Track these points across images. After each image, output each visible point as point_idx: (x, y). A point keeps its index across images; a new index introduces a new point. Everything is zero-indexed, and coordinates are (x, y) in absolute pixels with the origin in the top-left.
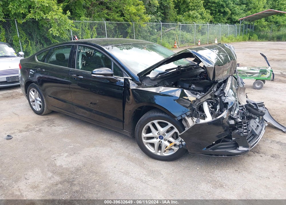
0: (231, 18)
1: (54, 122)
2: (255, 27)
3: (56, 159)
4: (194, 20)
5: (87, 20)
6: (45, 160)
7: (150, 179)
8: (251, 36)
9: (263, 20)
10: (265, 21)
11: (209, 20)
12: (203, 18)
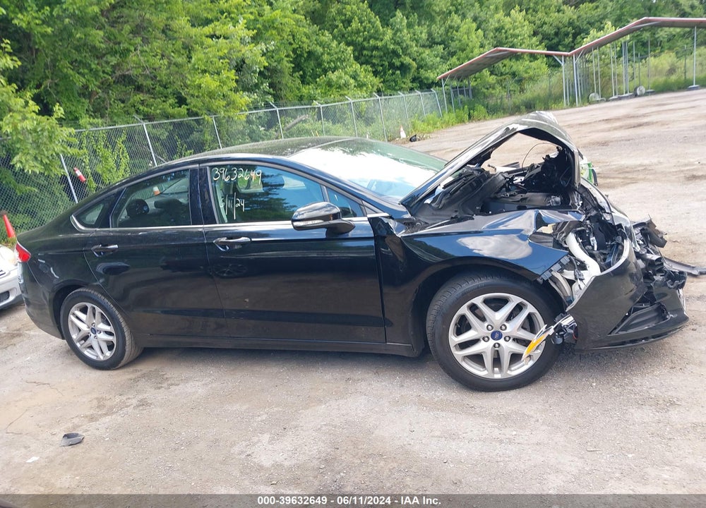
0: (419, 78)
1: (165, 376)
2: (474, 89)
3: (248, 453)
4: (342, 92)
5: (96, 125)
6: (224, 462)
7: (514, 433)
8: (472, 111)
9: (486, 72)
10: (490, 75)
11: (375, 89)
12: (361, 86)
